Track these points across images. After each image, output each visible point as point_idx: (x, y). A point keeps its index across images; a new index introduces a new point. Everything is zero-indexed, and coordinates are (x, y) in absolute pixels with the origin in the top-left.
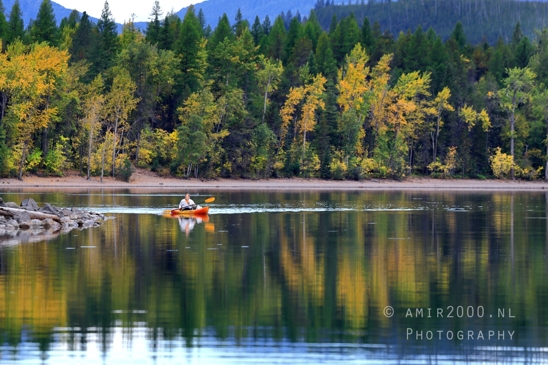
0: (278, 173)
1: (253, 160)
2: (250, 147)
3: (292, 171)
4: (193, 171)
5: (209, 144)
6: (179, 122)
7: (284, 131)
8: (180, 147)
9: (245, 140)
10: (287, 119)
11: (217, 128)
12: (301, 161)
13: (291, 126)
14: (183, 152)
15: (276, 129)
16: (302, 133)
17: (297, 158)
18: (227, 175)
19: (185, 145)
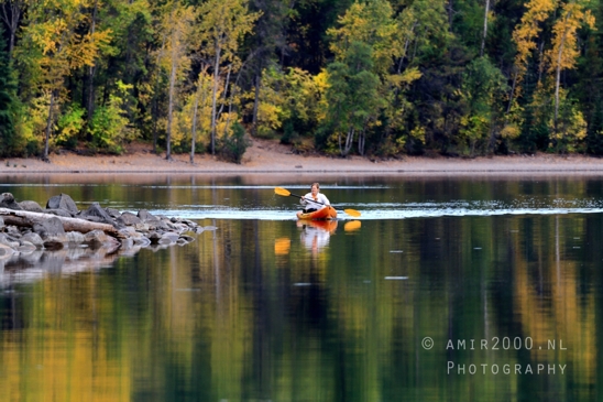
0: (509, 145)
1: (464, 122)
2: (458, 98)
3: (535, 142)
4: (355, 144)
5: (384, 94)
6: (331, 55)
7: (521, 69)
8: (332, 101)
9: (449, 87)
10: (525, 47)
11: (399, 66)
12: (551, 124)
13: (534, 59)
14: (338, 109)
15: (506, 66)
16: (554, 73)
17: (544, 117)
18: (416, 150)
19: (341, 97)
